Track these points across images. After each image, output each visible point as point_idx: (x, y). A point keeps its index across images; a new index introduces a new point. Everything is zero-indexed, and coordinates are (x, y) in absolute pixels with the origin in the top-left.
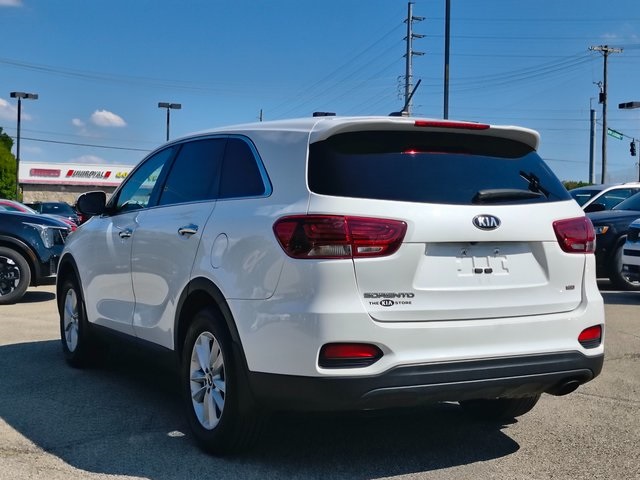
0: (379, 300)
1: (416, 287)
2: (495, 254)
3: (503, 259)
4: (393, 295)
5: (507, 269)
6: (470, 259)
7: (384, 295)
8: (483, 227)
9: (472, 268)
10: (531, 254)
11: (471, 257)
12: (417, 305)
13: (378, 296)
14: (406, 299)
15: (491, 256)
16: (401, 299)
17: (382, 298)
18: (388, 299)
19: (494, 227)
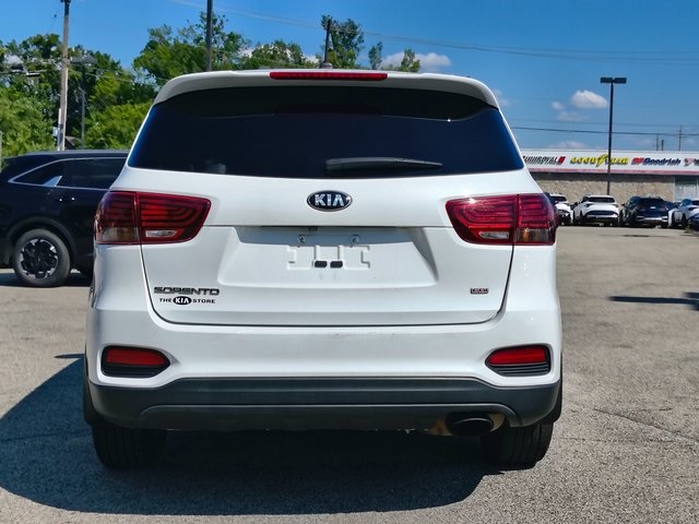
0: (172, 296)
1: (221, 281)
2: (352, 243)
3: (365, 250)
4: (191, 291)
5: (368, 263)
6: (312, 248)
7: (180, 290)
8: (320, 207)
9: (311, 260)
10: (411, 244)
11: (314, 246)
12: (222, 304)
13: (173, 290)
14: (208, 296)
15: (345, 245)
16: (202, 296)
17: (177, 295)
18: (183, 295)
19: (338, 207)
